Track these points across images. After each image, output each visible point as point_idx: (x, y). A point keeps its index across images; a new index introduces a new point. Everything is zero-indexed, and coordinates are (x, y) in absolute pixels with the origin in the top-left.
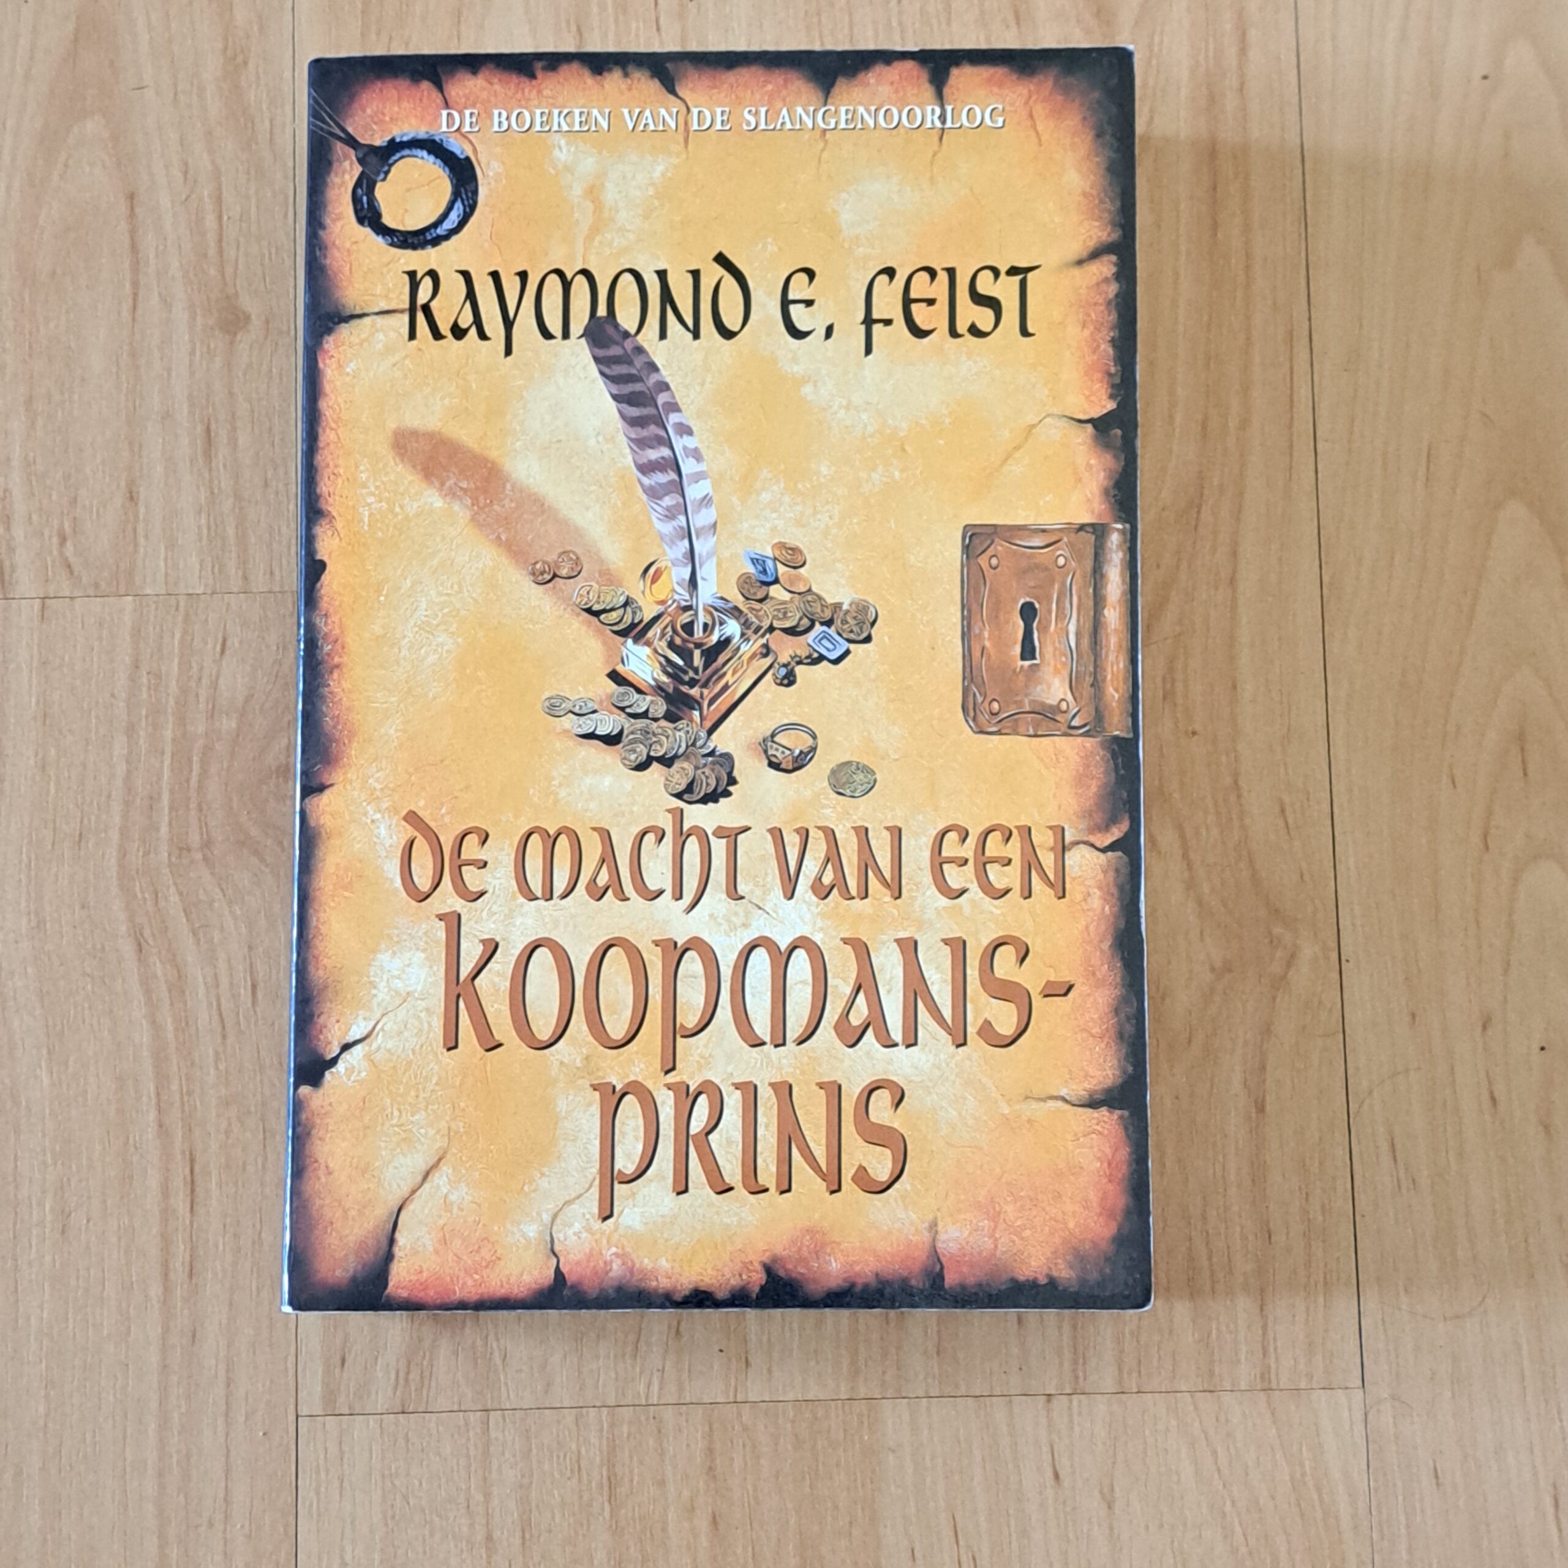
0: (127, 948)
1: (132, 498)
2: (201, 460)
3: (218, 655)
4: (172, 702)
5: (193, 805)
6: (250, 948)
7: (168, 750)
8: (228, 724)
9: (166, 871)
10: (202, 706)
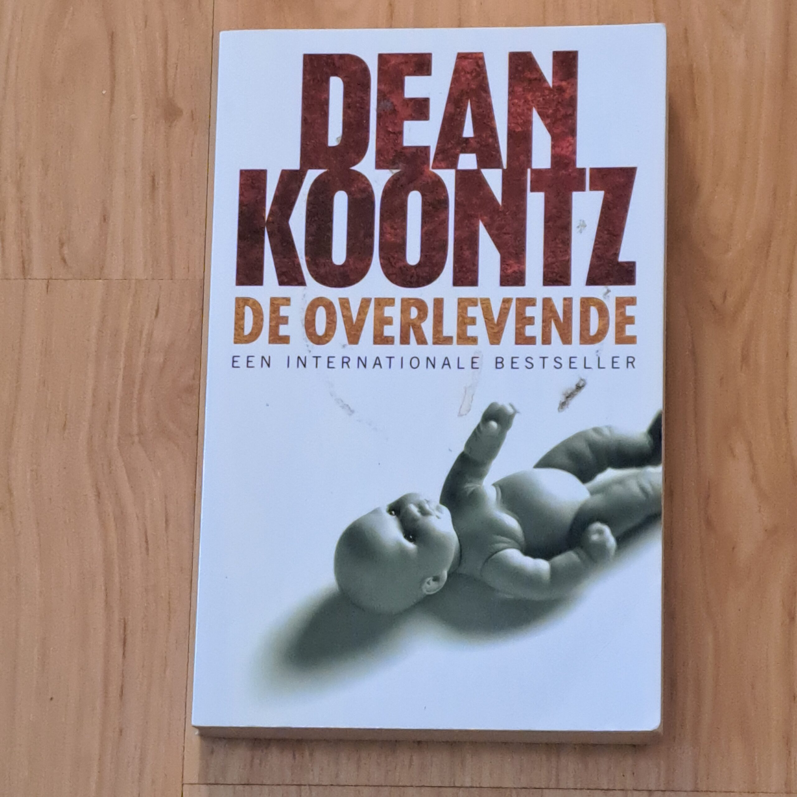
0: (91, 494)
1: (105, 220)
2: (148, 197)
3: (153, 317)
4: (124, 344)
5: (135, 407)
6: (166, 497)
7: (121, 373)
8: (158, 359)
9: (115, 448)
10: (143, 349)
